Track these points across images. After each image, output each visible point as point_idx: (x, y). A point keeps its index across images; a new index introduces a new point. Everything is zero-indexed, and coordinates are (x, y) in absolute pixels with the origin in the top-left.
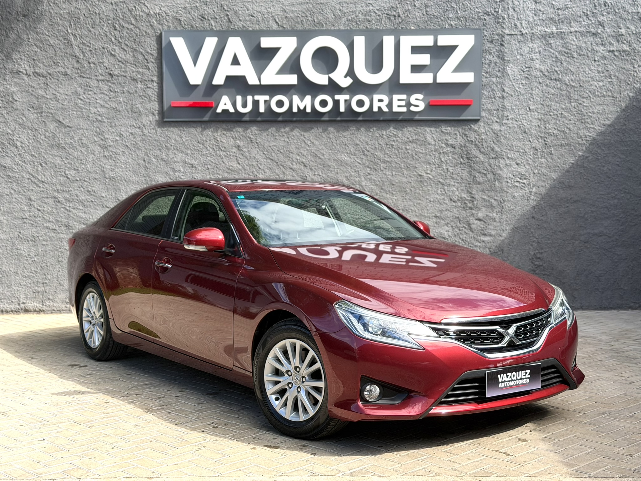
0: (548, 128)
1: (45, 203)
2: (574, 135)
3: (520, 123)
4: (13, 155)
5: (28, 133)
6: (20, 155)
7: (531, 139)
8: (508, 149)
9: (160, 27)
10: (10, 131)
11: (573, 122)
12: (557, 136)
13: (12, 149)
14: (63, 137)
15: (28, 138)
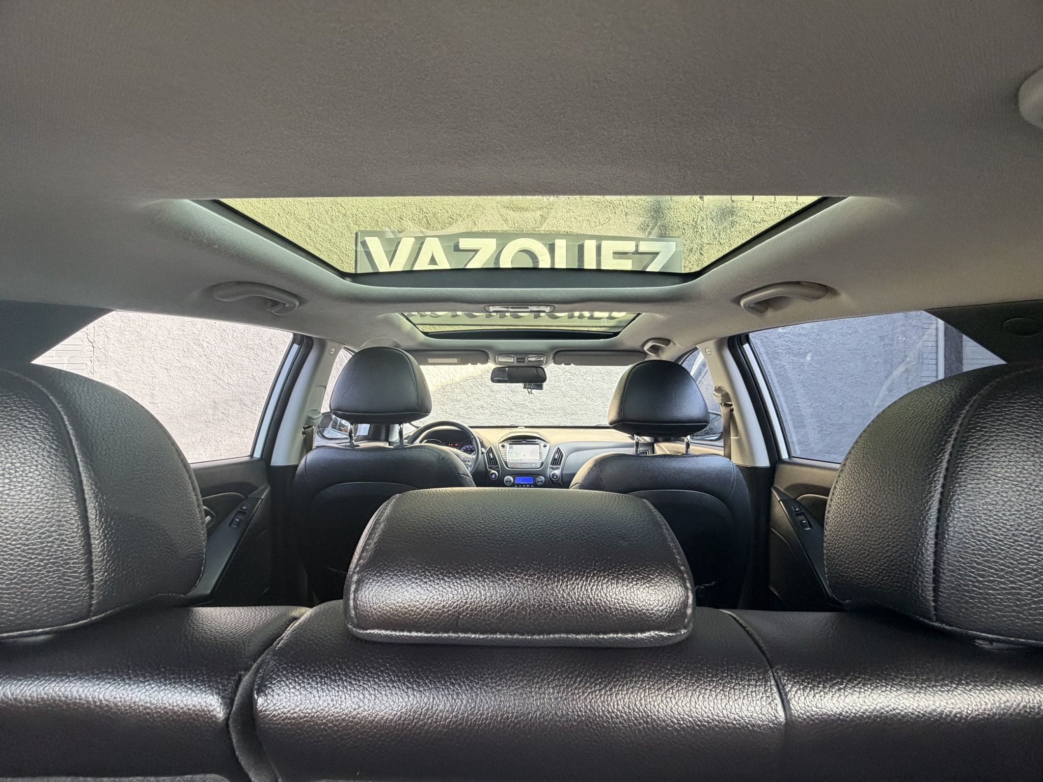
1: (230, 406)
4: (198, 356)
5: (215, 332)
6: (205, 355)
9: (357, 227)
10: (195, 331)
13: (198, 349)
14: (252, 338)
15: (214, 339)
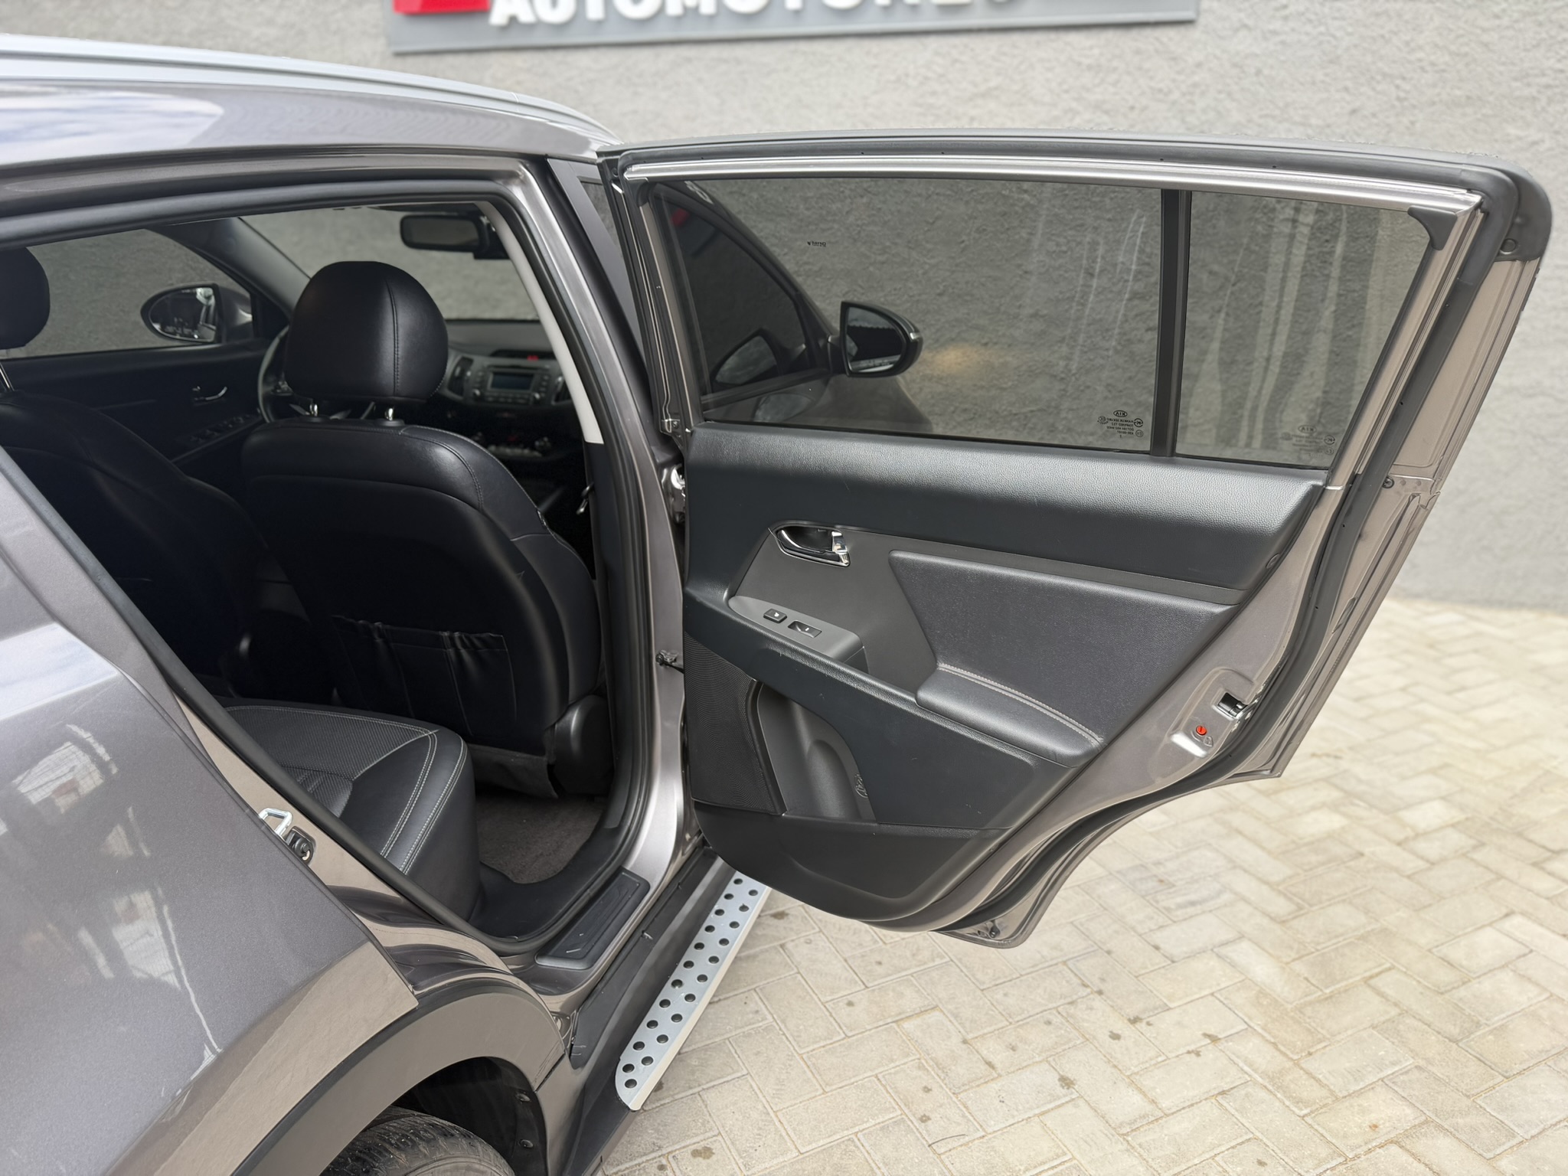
0: (1413, 45)
2: (1502, 68)
3: (1322, 29)
7: (1349, 84)
8: (1273, 117)
11: (1505, 21)
12: (1444, 71)
